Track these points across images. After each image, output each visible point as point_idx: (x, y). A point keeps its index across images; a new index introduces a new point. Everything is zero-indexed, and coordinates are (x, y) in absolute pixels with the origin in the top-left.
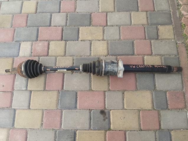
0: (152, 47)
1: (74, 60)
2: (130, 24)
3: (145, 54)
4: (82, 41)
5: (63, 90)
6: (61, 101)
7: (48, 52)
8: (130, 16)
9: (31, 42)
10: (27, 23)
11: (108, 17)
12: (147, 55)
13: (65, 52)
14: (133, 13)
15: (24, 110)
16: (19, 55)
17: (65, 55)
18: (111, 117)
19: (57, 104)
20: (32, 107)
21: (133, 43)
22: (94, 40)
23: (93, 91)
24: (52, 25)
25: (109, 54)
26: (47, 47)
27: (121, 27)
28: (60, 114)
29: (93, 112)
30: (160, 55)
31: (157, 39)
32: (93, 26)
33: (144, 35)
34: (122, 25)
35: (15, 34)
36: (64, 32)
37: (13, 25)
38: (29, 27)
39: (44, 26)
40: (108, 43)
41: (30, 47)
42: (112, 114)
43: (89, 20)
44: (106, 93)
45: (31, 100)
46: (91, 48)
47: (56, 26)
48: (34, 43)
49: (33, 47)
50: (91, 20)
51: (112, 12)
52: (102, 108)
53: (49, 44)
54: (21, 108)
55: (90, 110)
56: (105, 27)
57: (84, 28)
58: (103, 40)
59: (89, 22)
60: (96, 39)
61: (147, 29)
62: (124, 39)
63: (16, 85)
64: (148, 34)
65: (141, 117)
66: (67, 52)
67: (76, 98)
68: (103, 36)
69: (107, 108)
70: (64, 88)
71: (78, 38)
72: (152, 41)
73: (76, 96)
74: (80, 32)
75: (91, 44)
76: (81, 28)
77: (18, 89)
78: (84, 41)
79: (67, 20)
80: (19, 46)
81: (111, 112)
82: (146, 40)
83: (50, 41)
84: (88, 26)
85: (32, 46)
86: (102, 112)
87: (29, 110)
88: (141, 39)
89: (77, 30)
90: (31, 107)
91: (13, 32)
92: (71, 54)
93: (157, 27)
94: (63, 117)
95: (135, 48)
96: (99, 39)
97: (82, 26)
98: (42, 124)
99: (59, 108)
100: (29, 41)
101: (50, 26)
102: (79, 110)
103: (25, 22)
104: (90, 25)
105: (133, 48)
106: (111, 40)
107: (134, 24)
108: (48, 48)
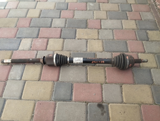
0: (145, 47)
1: (71, 54)
2: (121, 28)
3: (138, 51)
4: (78, 39)
5: (58, 81)
6: (55, 92)
7: (47, 47)
8: (122, 22)
9: (31, 39)
10: (30, 24)
11: (102, 23)
12: (140, 52)
13: (63, 47)
14: (123, 21)
15: (14, 100)
16: (18, 49)
17: (62, 50)
18: (110, 112)
19: (51, 95)
20: (24, 97)
21: (126, 42)
22: (90, 39)
23: (89, 83)
24: (52, 26)
25: (104, 51)
26: (46, 42)
27: (114, 30)
28: (53, 106)
29: (90, 105)
30: (153, 53)
31: (148, 40)
32: (89, 28)
33: (135, 37)
34: (115, 29)
35: (18, 32)
36: (62, 32)
37: (17, 25)
38: (32, 27)
39: (45, 27)
40: (103, 42)
41: (30, 42)
42: (111, 108)
43: (85, 24)
44: (103, 86)
45: (24, 90)
46: (87, 45)
47: (56, 28)
48: (34, 39)
49: (33, 43)
50: (87, 24)
51: (105, 19)
52: (100, 101)
53: (48, 41)
54: (12, 98)
55: (87, 103)
56: (99, 30)
57: (81, 29)
58: (98, 39)
59: (85, 25)
60: (92, 38)
61: (138, 32)
62: (118, 39)
63: (11, 75)
64: (139, 37)
65: (142, 112)
66: (64, 47)
67: (72, 89)
68: (98, 36)
69: (104, 101)
70: (60, 79)
71: (75, 37)
72: (143, 42)
73: (72, 87)
74: (77, 33)
75: (87, 42)
76: (78, 30)
77: (13, 78)
78: (81, 39)
79: (66, 23)
80: (20, 41)
81: (109, 105)
82: (138, 40)
83: (49, 39)
84: (84, 28)
85: (32, 41)
86: (100, 105)
87: (20, 101)
88: (133, 40)
89: (75, 31)
90: (22, 97)
91: (16, 31)
92: (68, 50)
93: (146, 32)
94: (56, 110)
95: (129, 47)
96: (95, 39)
97: (79, 28)
98: (32, 117)
99: (53, 99)
100: (30, 38)
101: (50, 27)
102: (75, 103)
103: (29, 24)
104: (86, 28)
105: (127, 47)
106: (105, 40)
107: (126, 29)
108: (47, 44)
